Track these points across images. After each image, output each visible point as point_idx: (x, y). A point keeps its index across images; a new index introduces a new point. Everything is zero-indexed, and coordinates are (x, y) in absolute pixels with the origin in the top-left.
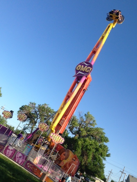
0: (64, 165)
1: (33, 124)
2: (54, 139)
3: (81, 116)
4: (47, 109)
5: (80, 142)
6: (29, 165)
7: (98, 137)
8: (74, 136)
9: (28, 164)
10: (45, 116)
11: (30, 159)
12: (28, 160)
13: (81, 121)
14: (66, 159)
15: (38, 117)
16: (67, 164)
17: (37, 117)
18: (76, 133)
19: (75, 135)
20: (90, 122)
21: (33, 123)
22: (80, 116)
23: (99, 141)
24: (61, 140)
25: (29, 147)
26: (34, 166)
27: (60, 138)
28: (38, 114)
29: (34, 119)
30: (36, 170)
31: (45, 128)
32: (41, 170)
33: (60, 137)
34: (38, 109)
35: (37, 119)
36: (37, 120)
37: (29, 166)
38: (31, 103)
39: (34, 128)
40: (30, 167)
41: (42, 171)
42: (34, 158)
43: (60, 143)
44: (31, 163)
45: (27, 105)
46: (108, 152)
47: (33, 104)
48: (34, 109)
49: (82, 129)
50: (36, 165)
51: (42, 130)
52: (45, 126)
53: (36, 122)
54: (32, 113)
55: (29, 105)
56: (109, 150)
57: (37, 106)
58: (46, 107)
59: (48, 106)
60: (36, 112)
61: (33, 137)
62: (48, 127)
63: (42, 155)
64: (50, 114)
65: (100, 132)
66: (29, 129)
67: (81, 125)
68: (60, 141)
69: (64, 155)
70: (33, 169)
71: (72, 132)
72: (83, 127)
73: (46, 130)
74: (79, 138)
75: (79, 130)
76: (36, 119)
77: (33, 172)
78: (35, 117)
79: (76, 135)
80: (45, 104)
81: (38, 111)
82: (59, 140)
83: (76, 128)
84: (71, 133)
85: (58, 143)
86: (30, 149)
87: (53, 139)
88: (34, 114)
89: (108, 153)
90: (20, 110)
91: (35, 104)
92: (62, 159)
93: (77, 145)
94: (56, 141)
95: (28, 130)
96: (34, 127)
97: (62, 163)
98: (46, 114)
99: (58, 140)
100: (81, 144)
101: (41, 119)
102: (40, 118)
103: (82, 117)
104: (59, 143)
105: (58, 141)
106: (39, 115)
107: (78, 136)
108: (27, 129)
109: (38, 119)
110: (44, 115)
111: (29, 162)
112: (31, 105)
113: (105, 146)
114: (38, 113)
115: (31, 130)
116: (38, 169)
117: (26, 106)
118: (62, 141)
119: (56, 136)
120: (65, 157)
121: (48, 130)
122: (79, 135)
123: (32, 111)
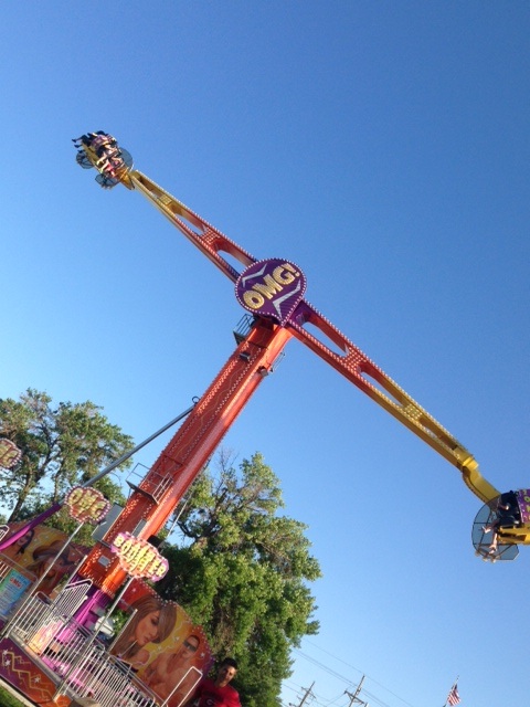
1: (27, 479)
2: (128, 560)
3: (227, 468)
4: (93, 423)
5: (210, 572)
6: (9, 657)
7: (280, 554)
8: (189, 541)
9: (6, 652)
10: (83, 450)
11: (16, 632)
12: (7, 636)
13: (224, 486)
15: (53, 454)
16: (160, 658)
17: (50, 452)
18: (197, 531)
19: (193, 540)
20: (260, 493)
21: (28, 475)
22: (224, 467)
23: (286, 570)
25: (15, 582)
26: (31, 666)
28: (55, 442)
29: (35, 460)
30: (37, 680)
31: (94, 509)
32: (59, 685)
34: (57, 421)
35: (48, 460)
36: (45, 464)
37: (8, 663)
38: (30, 394)
39: (29, 496)
40: (10, 666)
41: (63, 690)
42: (32, 623)
44: (19, 651)
45: (17, 400)
46: (312, 613)
47: (38, 397)
48: (41, 417)
49: (225, 519)
50: (37, 657)
51: (81, 516)
52: (94, 503)
53: (40, 474)
54: (32, 436)
55: (23, 402)
56: (316, 608)
57: (53, 410)
58: (90, 414)
59: (100, 411)
60: (44, 429)
61: (30, 539)
62: (105, 507)
63: (65, 617)
64: (101, 443)
65: (291, 537)
66: (7, 496)
68: (151, 571)
69: (154, 623)
70: (25, 675)
71: (182, 526)
72: (230, 509)
74: (206, 553)
75: (215, 523)
76: (42, 461)
77: (23, 687)
78: (39, 452)
79: (197, 538)
80: (88, 405)
81: (56, 429)
83: (202, 511)
84: (178, 529)
85: (142, 576)
86: (21, 589)
88: (37, 438)
89: (309, 621)
91: (47, 400)
92: (142, 642)
93: (201, 581)
95: (3, 503)
96: (31, 491)
98: (84, 445)
99: (144, 566)
100: (215, 579)
101: (63, 463)
102: (58, 456)
103: (230, 474)
105: (142, 569)
106: (56, 446)
107: (205, 543)
110: (77, 448)
111: (10, 644)
112: (32, 401)
113: (305, 592)
114: (54, 435)
115: (16, 502)
116: (46, 678)
117: (10, 402)
118: (160, 568)
119: (138, 546)
121: (103, 520)
122: (211, 543)
123: (32, 427)
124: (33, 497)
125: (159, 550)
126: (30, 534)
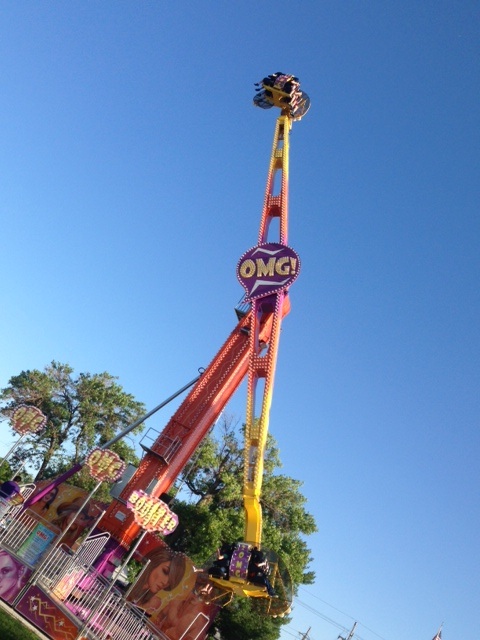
0: (162, 611)
1: (51, 442)
2: (142, 515)
3: (229, 432)
4: (109, 391)
5: (215, 525)
6: (36, 603)
7: (279, 510)
8: (196, 498)
9: (33, 598)
10: (101, 416)
11: (42, 580)
12: (34, 584)
13: (227, 448)
14: (168, 588)
15: (74, 420)
16: (171, 604)
17: (71, 418)
18: (204, 489)
19: (199, 497)
21: (52, 438)
22: (226, 430)
23: (284, 525)
24: (167, 518)
25: (42, 535)
26: (55, 610)
27: (162, 512)
28: (76, 409)
29: (58, 425)
30: (61, 623)
31: (111, 470)
32: (81, 629)
33: (164, 509)
34: (78, 390)
35: (70, 425)
36: (67, 429)
37: (35, 608)
38: (54, 367)
39: (53, 458)
40: (37, 611)
41: (85, 632)
42: (56, 572)
43: (160, 529)
44: (45, 597)
45: (42, 371)
46: (308, 565)
47: (61, 368)
48: (63, 387)
49: (227, 479)
50: (61, 603)
51: (99, 475)
52: (111, 464)
53: (63, 437)
54: (55, 403)
55: (47, 373)
56: (311, 560)
57: (74, 379)
58: (107, 384)
59: (116, 381)
60: (67, 398)
61: (54, 496)
62: (121, 468)
63: (86, 566)
64: (117, 410)
65: (288, 494)
66: (34, 458)
67: (224, 462)
68: (162, 525)
69: (166, 572)
70: (49, 619)
71: (190, 485)
72: (233, 469)
73: (113, 476)
74: (213, 508)
75: (219, 481)
76: (64, 427)
77: (49, 630)
78: (62, 418)
79: (203, 495)
80: (105, 376)
81: (77, 397)
82: (158, 517)
83: (207, 471)
84: (186, 487)
85: (155, 529)
86: (46, 541)
87: (136, 514)
88: (61, 405)
89: (306, 571)
90: (10, 385)
91: (69, 371)
92: (154, 589)
93: (206, 533)
94: (147, 521)
95: (30, 464)
96: (55, 453)
97: (153, 601)
98: (101, 411)
99: (156, 520)
100: (219, 532)
101: (83, 427)
102: (79, 421)
103: (231, 435)
104: (157, 532)
105: (154, 523)
106: (77, 412)
107: (211, 500)
108: (28, 459)
109: (73, 427)
110: (96, 414)
111: (37, 591)
112: (55, 372)
113: (301, 545)
114: (75, 403)
115: (41, 463)
116: (69, 622)
117: (36, 373)
118: (169, 522)
119: (151, 503)
120: (165, 579)
121: (120, 479)
122: (216, 500)
123: (56, 395)
124: (57, 458)
125: (170, 506)
126: (54, 491)
